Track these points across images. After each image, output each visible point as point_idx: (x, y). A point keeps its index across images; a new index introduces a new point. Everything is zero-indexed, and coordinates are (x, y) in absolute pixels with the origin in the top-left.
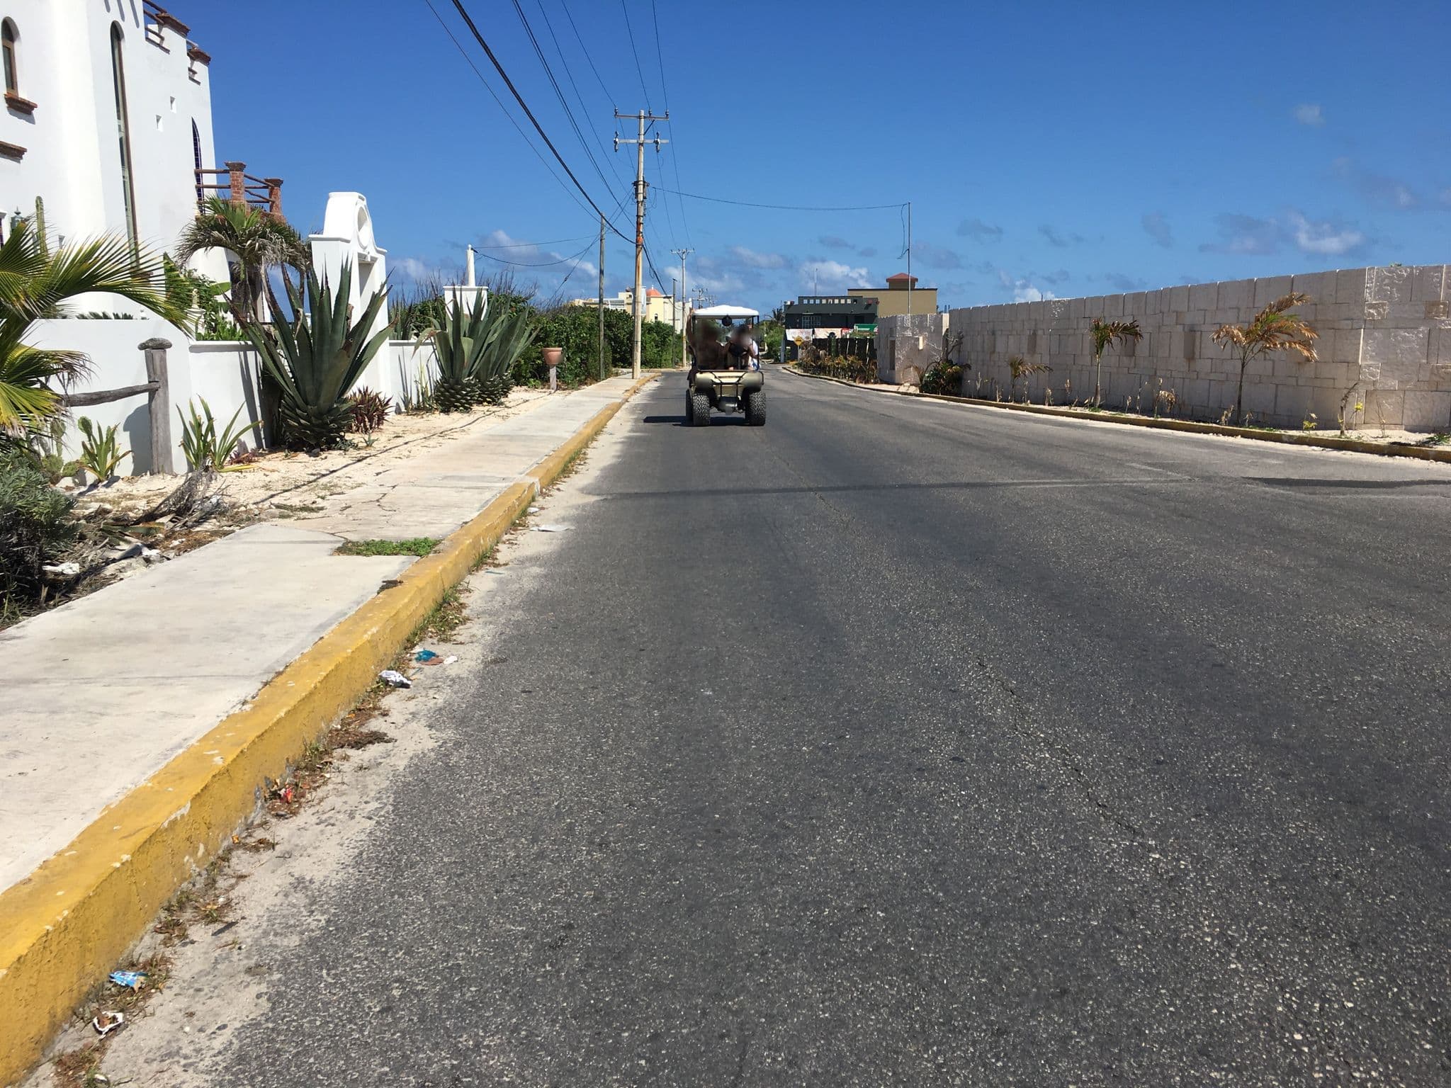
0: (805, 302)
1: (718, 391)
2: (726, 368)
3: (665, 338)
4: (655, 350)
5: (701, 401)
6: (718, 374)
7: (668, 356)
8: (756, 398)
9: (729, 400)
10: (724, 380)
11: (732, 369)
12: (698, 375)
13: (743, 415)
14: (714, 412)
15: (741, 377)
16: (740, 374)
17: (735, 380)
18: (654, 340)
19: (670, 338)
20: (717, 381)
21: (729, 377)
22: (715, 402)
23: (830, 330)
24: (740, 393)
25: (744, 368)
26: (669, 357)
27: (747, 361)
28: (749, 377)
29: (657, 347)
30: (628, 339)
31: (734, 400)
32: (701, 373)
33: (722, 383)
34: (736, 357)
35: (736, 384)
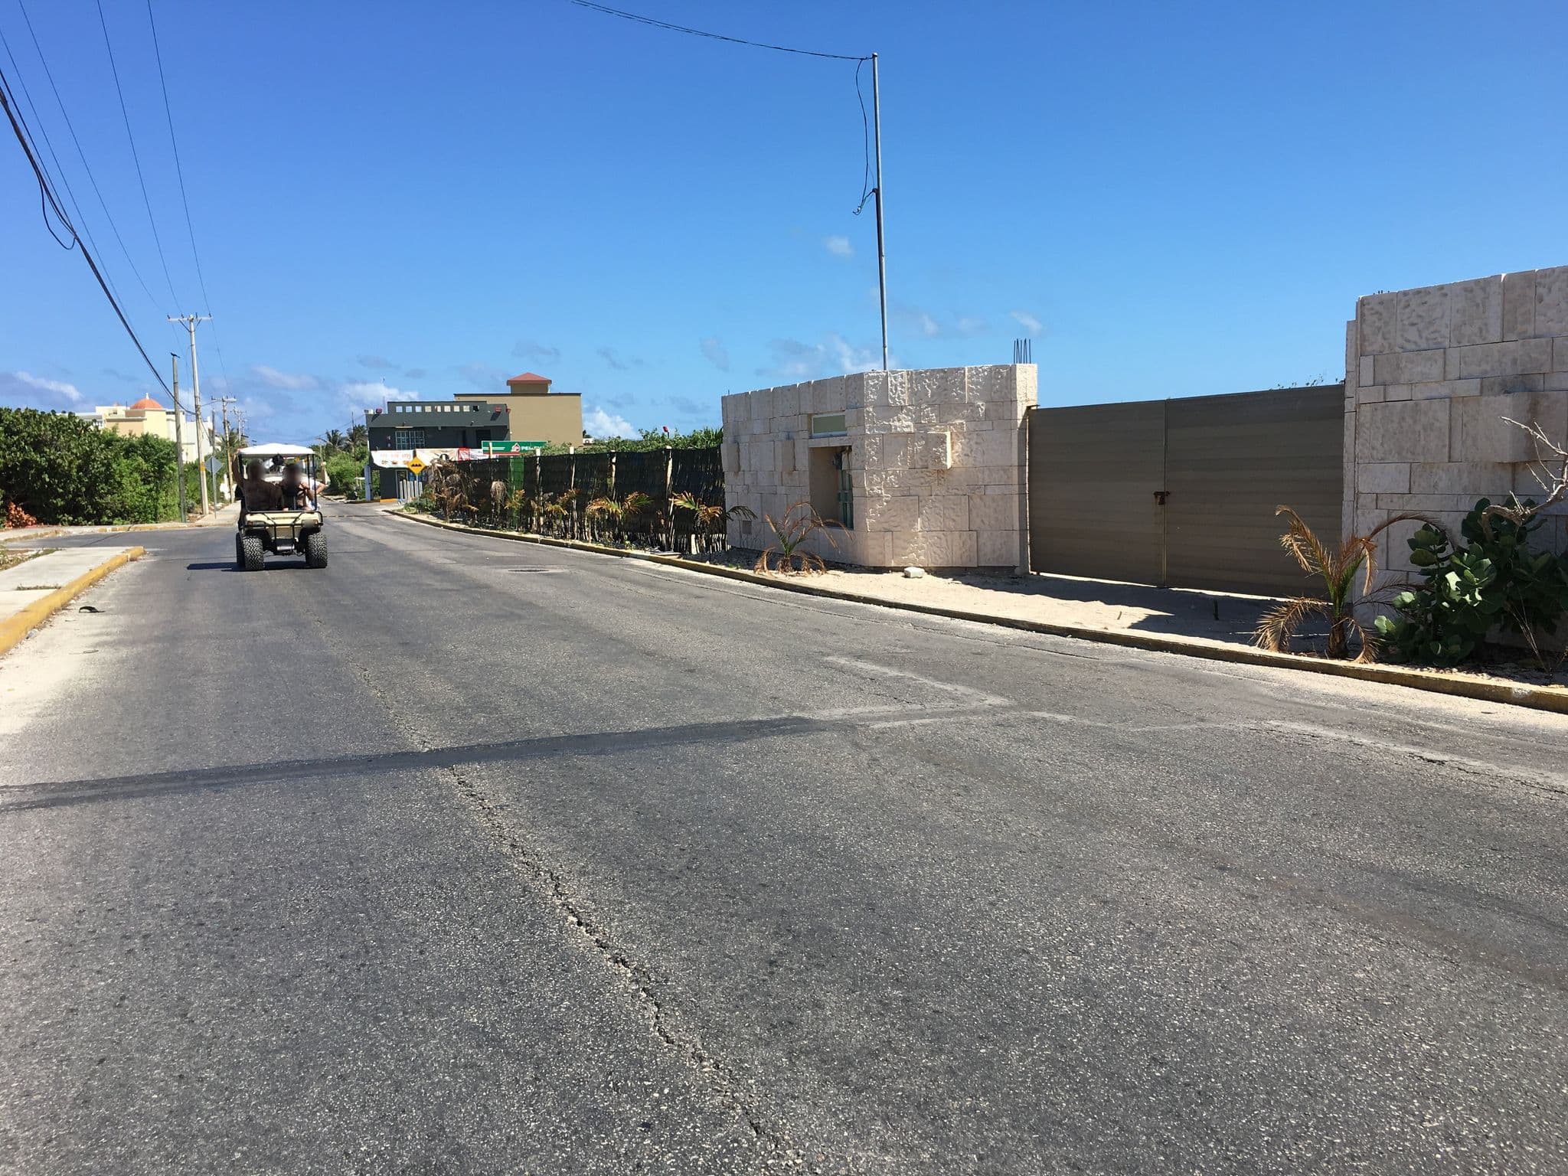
0: (399, 409)
1: (273, 534)
2: (280, 509)
3: (161, 466)
4: (143, 489)
5: (253, 544)
6: (271, 516)
7: (170, 498)
8: (316, 540)
9: (285, 542)
10: (278, 522)
11: (286, 509)
12: (249, 518)
13: (303, 558)
14: (270, 557)
16: (296, 515)
17: (290, 521)
18: (138, 469)
19: (173, 465)
20: (270, 522)
21: (283, 518)
22: (269, 545)
23: (439, 451)
24: (297, 533)
25: (301, 508)
26: (173, 501)
27: (302, 502)
28: (306, 517)
29: (146, 481)
30: (80, 468)
31: (292, 542)
32: (252, 514)
33: (275, 525)
35: (292, 526)
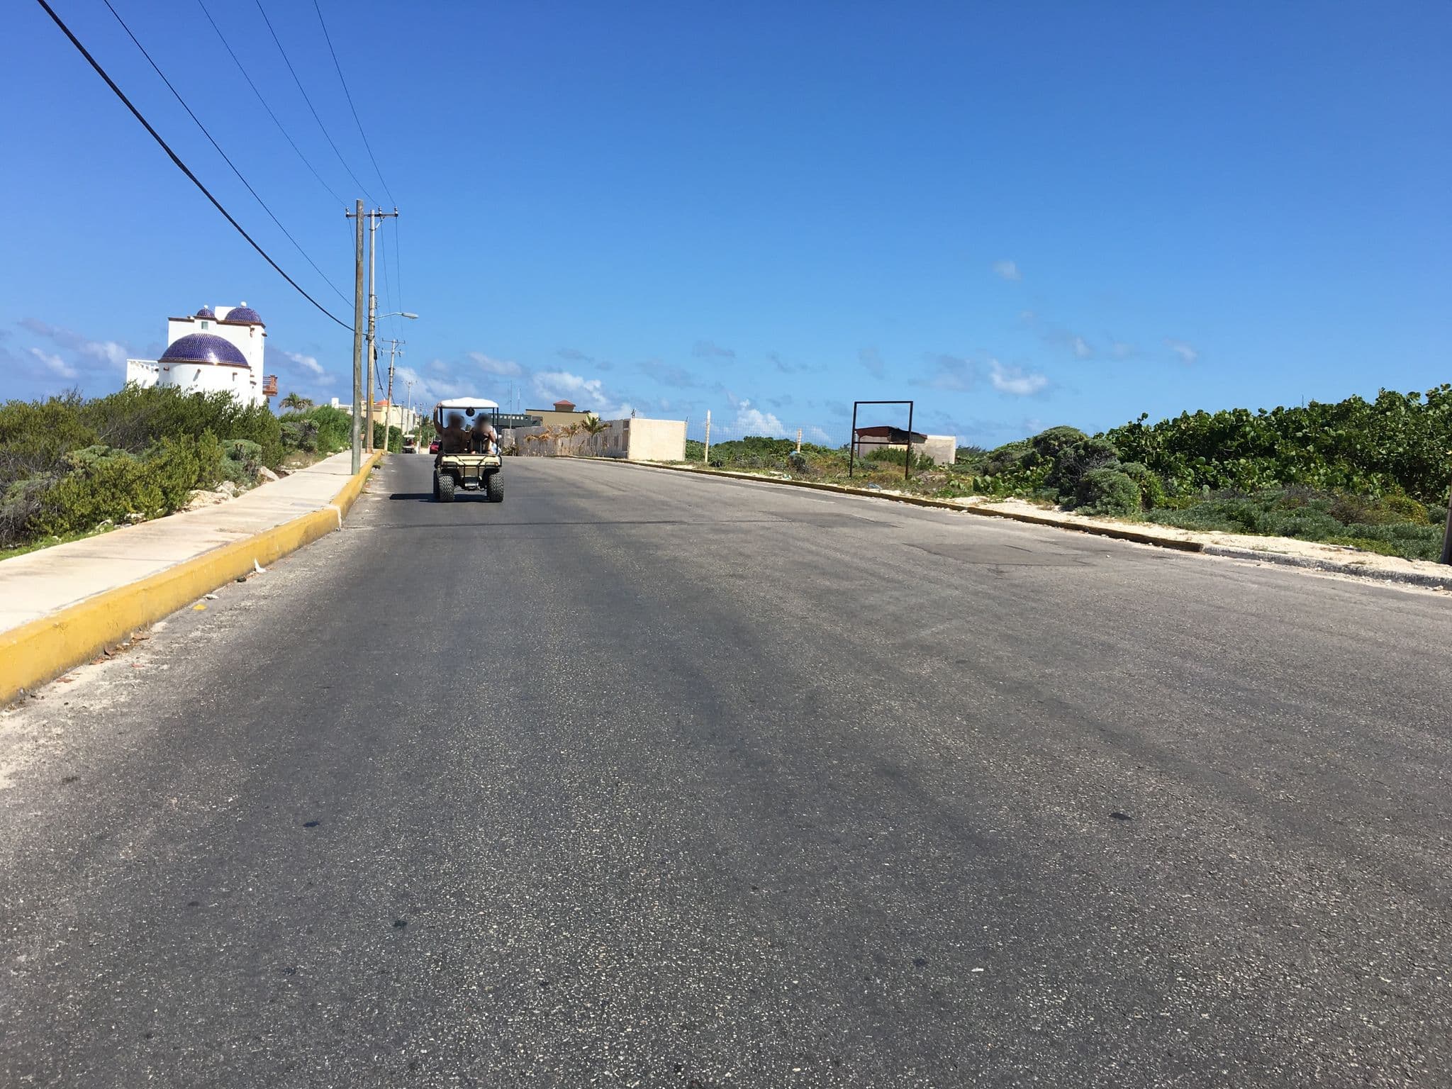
1: (462, 472)
5: (446, 480)
8: (494, 478)
9: (471, 480)
10: (467, 463)
11: (474, 453)
12: (445, 459)
13: (485, 493)
14: (458, 490)
15: (482, 461)
17: (476, 463)
20: (461, 463)
22: (459, 481)
24: (481, 473)
25: (485, 452)
27: (487, 447)
28: (489, 460)
31: (476, 480)
32: (447, 456)
33: (465, 465)
34: (477, 442)
35: (478, 466)
